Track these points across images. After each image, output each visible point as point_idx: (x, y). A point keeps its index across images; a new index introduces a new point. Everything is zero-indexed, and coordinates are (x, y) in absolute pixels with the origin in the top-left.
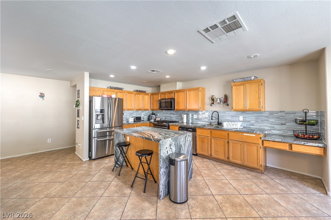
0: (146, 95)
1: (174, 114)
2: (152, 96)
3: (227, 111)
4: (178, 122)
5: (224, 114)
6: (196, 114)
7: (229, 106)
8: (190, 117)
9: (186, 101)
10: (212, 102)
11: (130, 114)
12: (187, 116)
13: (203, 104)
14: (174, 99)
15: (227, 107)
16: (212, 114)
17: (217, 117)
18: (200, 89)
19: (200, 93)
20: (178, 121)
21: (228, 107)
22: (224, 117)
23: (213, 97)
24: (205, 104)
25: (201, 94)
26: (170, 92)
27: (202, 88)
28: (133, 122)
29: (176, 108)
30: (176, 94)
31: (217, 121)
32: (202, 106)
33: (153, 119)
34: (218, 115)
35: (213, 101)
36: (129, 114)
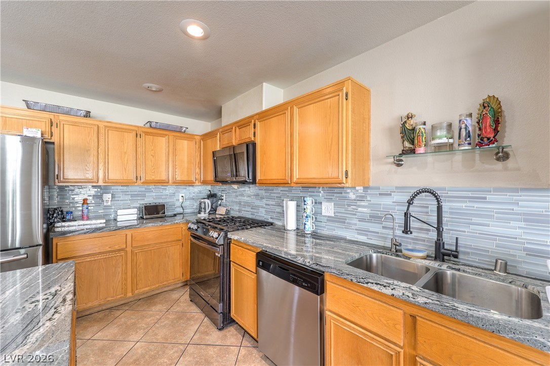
0: (184, 138)
1: (262, 198)
2: (202, 142)
3: (497, 190)
4: (272, 224)
5: (476, 205)
6: (329, 200)
7: (510, 163)
8: (308, 211)
9: (292, 146)
10: (407, 144)
11: (132, 196)
12: (298, 206)
13: (361, 156)
14: (254, 145)
15: (500, 165)
16: (410, 203)
17: (434, 219)
18: (348, 88)
19: (347, 108)
20: (271, 220)
21: (506, 169)
22: (475, 220)
23: (412, 122)
24: (369, 160)
25: (353, 111)
26: (243, 124)
27: (355, 83)
28: (135, 222)
29: (258, 177)
30: (258, 124)
31: (434, 235)
32: (354, 164)
33: (205, 211)
34: (439, 209)
35: (412, 142)
36: (129, 197)
